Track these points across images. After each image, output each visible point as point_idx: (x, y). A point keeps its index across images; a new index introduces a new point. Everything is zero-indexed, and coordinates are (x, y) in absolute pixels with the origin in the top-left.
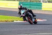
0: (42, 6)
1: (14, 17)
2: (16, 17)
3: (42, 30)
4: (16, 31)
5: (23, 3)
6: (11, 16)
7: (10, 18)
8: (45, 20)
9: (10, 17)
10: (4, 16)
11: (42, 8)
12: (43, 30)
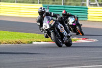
0: (88, 13)
1: (33, 34)
2: (37, 35)
3: (87, 60)
4: (36, 61)
5: (50, 8)
6: (27, 33)
7: (25, 37)
8: (95, 40)
9: (25, 34)
10: (12, 32)
11: (87, 16)
12: (89, 59)
